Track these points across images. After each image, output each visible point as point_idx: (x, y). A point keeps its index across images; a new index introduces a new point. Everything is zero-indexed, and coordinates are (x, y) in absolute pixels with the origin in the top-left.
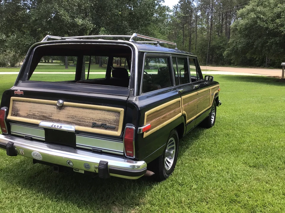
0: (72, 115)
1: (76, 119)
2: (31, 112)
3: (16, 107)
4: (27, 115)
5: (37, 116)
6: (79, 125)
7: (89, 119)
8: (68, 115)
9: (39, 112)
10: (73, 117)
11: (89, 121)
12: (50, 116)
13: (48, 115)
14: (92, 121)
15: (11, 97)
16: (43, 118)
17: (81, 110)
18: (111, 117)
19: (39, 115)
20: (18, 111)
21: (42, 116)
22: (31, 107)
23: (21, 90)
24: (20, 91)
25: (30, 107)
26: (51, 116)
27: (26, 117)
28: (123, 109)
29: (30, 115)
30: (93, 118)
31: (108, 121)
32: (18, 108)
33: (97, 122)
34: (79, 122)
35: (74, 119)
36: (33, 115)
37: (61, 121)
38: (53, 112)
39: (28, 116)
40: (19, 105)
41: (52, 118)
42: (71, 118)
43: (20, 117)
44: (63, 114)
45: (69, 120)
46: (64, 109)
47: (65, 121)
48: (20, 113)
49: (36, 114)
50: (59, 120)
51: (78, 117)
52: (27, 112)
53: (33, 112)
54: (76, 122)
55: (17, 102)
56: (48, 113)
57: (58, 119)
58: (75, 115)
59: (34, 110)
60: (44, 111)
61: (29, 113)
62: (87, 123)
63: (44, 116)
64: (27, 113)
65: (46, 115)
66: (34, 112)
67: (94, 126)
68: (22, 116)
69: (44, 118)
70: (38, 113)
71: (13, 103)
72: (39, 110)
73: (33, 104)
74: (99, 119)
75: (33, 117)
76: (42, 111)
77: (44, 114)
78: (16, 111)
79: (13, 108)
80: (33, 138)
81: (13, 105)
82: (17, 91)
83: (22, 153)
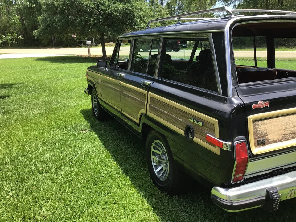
2: (287, 130)
3: (261, 130)
4: (281, 136)
15: (250, 117)
20: (265, 136)
22: (286, 123)
23: (264, 101)
24: (263, 103)
25: (284, 122)
27: (281, 140)
29: (286, 136)
32: (265, 131)
36: (291, 133)
39: (285, 138)
40: (265, 126)
43: (270, 144)
48: (270, 137)
52: (281, 132)
53: (290, 129)
55: (259, 123)
59: (291, 125)
61: (284, 133)
64: (282, 134)
66: (292, 129)
68: (274, 141)
71: (254, 126)
73: (288, 116)
75: (293, 137)
78: (262, 137)
79: (255, 133)
80: (284, 168)
81: (254, 129)
82: (258, 104)
83: (290, 196)
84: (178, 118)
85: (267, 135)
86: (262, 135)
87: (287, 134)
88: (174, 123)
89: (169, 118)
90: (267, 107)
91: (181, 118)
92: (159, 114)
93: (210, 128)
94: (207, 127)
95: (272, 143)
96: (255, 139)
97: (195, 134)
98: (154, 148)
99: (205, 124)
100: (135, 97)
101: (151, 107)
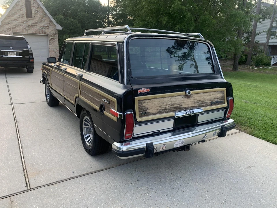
0: (197, 100)
1: (200, 102)
2: (161, 107)
3: (144, 106)
4: (157, 111)
5: (168, 109)
6: (203, 106)
7: (208, 100)
8: (194, 101)
9: (170, 105)
10: (198, 102)
11: (208, 101)
12: (180, 106)
13: (178, 105)
14: (210, 101)
15: (136, 98)
16: (174, 110)
17: (202, 94)
18: (220, 95)
19: (171, 108)
20: (147, 110)
21: (173, 108)
22: (161, 103)
23: (146, 88)
24: (145, 89)
25: (160, 102)
26: (182, 106)
27: (157, 113)
28: (225, 88)
29: (161, 111)
30: (210, 99)
31: (219, 98)
32: (147, 107)
33: (213, 101)
34: (203, 104)
35: (199, 103)
36: (164, 109)
37: (190, 107)
38: (182, 102)
39: (160, 112)
40: (147, 104)
41: (182, 107)
42: (197, 103)
43: (150, 115)
44: (191, 102)
45: (196, 105)
46: (190, 97)
47: (193, 107)
48: (150, 111)
49: (168, 108)
50: (189, 107)
51: (202, 101)
52: (157, 108)
53: (164, 107)
54: (200, 105)
55: (143, 102)
56: (179, 104)
57: (187, 106)
58: (199, 100)
59: (165, 104)
60: (174, 103)
61: (159, 109)
62: (208, 104)
63: (175, 108)
64: (158, 110)
65: (177, 106)
66: (165, 107)
67: (212, 104)
68: (152, 114)
69: (176, 109)
70: (169, 107)
71: (139, 103)
72: (169, 103)
73: (162, 99)
74: (214, 98)
75: (165, 111)
76: (172, 103)
77: (174, 106)
78: (144, 111)
79: (139, 108)
80: (161, 131)
81: (139, 105)
82: (142, 90)
83: (162, 149)
84: (97, 99)
85: (148, 110)
86: (144, 110)
87: (162, 110)
88: (94, 103)
89: (92, 99)
90: (148, 92)
91: (98, 99)
92: (87, 97)
93: (113, 105)
94: (111, 104)
95: (151, 115)
96: (139, 112)
97: (106, 109)
98: (85, 120)
99: (110, 102)
100: (72, 85)
101: (82, 92)
